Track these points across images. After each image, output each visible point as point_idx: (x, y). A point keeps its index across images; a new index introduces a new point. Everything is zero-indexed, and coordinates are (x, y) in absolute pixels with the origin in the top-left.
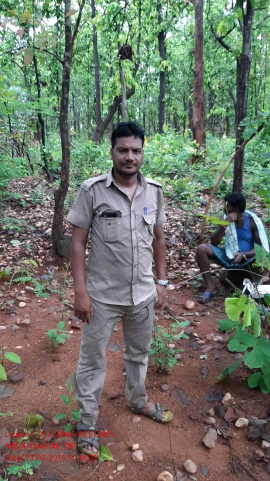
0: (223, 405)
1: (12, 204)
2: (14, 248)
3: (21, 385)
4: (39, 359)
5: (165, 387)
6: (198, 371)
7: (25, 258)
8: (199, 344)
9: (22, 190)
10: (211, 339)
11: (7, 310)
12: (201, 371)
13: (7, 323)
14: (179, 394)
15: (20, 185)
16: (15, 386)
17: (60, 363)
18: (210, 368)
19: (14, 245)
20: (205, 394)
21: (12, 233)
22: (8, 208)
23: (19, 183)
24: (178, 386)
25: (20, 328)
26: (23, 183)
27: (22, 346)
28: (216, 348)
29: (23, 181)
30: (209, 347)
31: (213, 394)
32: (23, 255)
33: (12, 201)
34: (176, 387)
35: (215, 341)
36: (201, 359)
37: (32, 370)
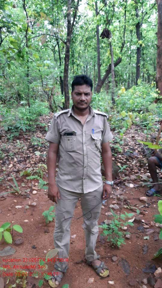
0: (154, 276)
1: (41, 129)
2: (36, 157)
3: (21, 247)
4: (36, 230)
5: (115, 258)
6: (141, 248)
7: (42, 163)
8: (145, 228)
9: (47, 121)
10: (154, 225)
11: (25, 195)
12: (143, 248)
13: (23, 204)
14: (124, 265)
15: (47, 119)
16: (17, 248)
17: (48, 234)
18: (150, 247)
19: (36, 155)
20: (143, 267)
21: (37, 147)
22: (38, 132)
23: (46, 117)
24: (124, 258)
25: (30, 208)
26: (49, 117)
27: (28, 220)
28: (156, 232)
29: (49, 116)
30: (152, 231)
31: (149, 267)
32: (41, 161)
33: (41, 128)
34: (123, 259)
35: (156, 227)
36: (145, 240)
37: (30, 237)
